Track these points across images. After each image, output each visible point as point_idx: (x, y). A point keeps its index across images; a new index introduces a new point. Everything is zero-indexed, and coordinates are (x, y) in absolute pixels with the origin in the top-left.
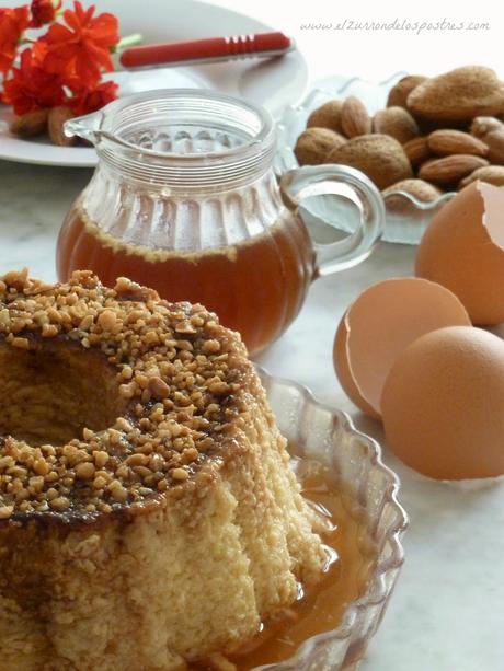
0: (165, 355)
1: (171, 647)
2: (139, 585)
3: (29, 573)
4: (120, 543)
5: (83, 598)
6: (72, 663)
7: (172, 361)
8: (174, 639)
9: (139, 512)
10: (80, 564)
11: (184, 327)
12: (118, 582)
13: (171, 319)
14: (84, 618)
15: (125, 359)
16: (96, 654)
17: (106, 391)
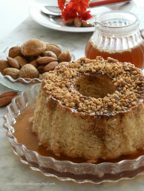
0: (123, 75)
1: (133, 146)
2: (126, 131)
3: (99, 129)
4: (121, 121)
5: (113, 134)
6: (110, 150)
7: (125, 77)
8: (134, 144)
9: (125, 113)
10: (112, 126)
11: (127, 68)
12: (121, 130)
13: (123, 67)
14: (113, 139)
15: (113, 77)
16: (116, 148)
17: (109, 85)
